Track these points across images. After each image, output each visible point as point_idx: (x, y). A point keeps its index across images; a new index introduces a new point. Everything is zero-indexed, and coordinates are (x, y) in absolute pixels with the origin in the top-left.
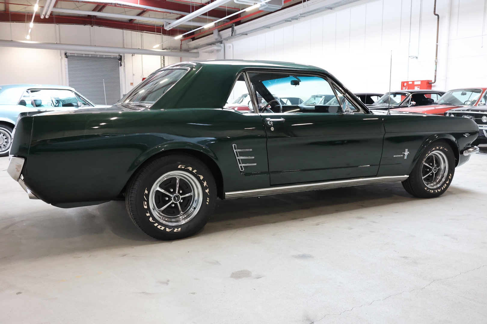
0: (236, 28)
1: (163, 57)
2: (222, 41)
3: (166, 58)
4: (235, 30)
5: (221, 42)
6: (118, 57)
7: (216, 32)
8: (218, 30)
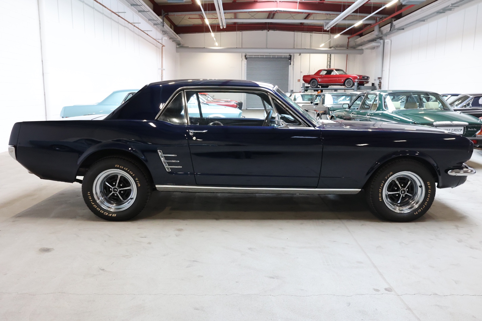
0: (394, 23)
1: (329, 55)
5: (381, 38)
6: (288, 57)
7: (376, 28)
8: (379, 25)
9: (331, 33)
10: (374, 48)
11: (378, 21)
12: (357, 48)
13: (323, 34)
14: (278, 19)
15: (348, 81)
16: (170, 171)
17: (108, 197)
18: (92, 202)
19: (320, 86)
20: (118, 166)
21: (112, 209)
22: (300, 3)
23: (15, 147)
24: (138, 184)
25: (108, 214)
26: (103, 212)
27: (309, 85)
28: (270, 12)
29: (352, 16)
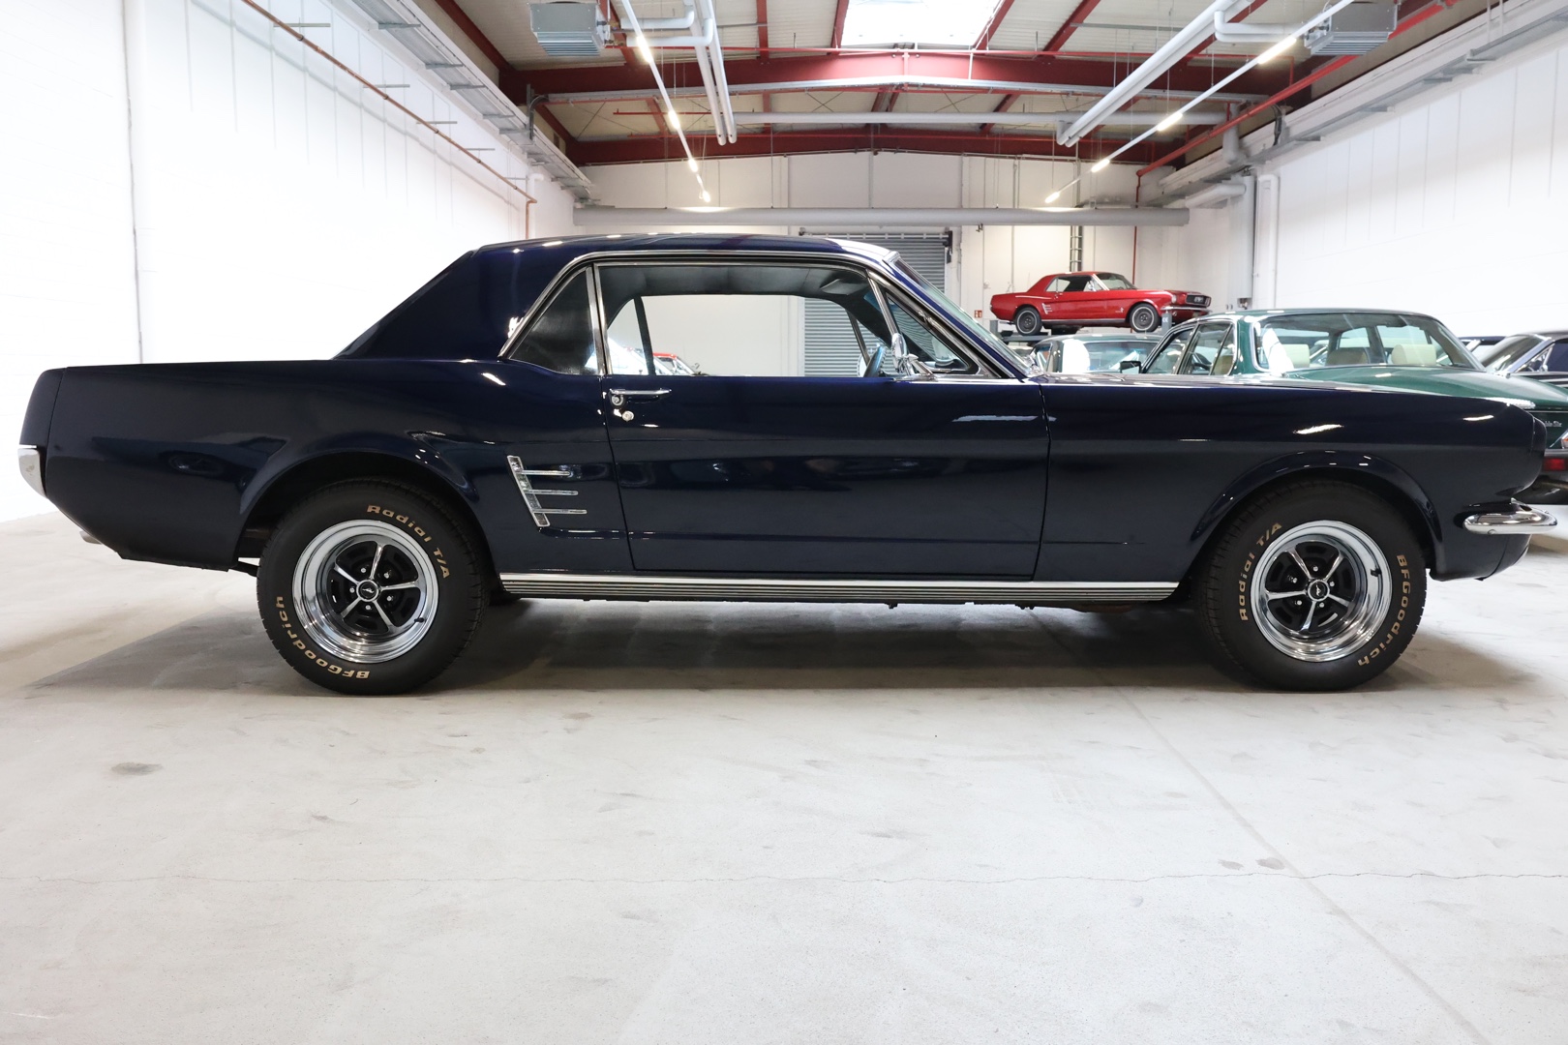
0: (1288, 119)
1: (1077, 228)
2: (1248, 166)
3: (1088, 231)
4: (1288, 129)
5: (1245, 170)
6: (941, 236)
7: (1229, 139)
8: (1238, 131)
9: (1080, 157)
10: (1221, 203)
11: (1233, 117)
12: (1167, 204)
13: (1055, 163)
14: (907, 111)
15: (1140, 311)
16: (549, 524)
17: (344, 615)
18: (289, 632)
19: (1049, 331)
20: (377, 511)
21: (352, 655)
22: (978, 58)
23: (42, 450)
24: (443, 569)
25: (342, 672)
26: (326, 664)
27: (1013, 328)
28: (882, 90)
29: (1149, 98)
